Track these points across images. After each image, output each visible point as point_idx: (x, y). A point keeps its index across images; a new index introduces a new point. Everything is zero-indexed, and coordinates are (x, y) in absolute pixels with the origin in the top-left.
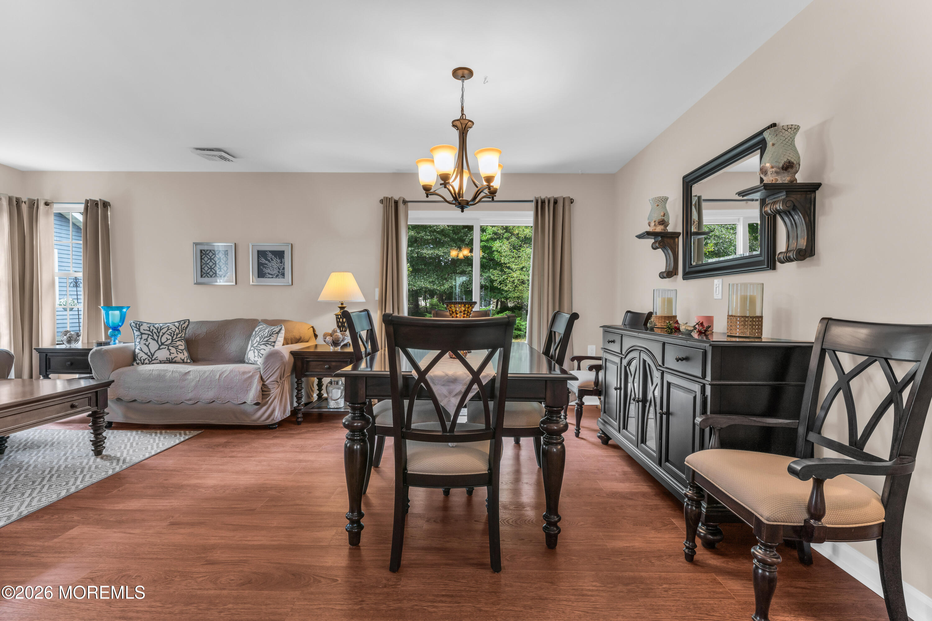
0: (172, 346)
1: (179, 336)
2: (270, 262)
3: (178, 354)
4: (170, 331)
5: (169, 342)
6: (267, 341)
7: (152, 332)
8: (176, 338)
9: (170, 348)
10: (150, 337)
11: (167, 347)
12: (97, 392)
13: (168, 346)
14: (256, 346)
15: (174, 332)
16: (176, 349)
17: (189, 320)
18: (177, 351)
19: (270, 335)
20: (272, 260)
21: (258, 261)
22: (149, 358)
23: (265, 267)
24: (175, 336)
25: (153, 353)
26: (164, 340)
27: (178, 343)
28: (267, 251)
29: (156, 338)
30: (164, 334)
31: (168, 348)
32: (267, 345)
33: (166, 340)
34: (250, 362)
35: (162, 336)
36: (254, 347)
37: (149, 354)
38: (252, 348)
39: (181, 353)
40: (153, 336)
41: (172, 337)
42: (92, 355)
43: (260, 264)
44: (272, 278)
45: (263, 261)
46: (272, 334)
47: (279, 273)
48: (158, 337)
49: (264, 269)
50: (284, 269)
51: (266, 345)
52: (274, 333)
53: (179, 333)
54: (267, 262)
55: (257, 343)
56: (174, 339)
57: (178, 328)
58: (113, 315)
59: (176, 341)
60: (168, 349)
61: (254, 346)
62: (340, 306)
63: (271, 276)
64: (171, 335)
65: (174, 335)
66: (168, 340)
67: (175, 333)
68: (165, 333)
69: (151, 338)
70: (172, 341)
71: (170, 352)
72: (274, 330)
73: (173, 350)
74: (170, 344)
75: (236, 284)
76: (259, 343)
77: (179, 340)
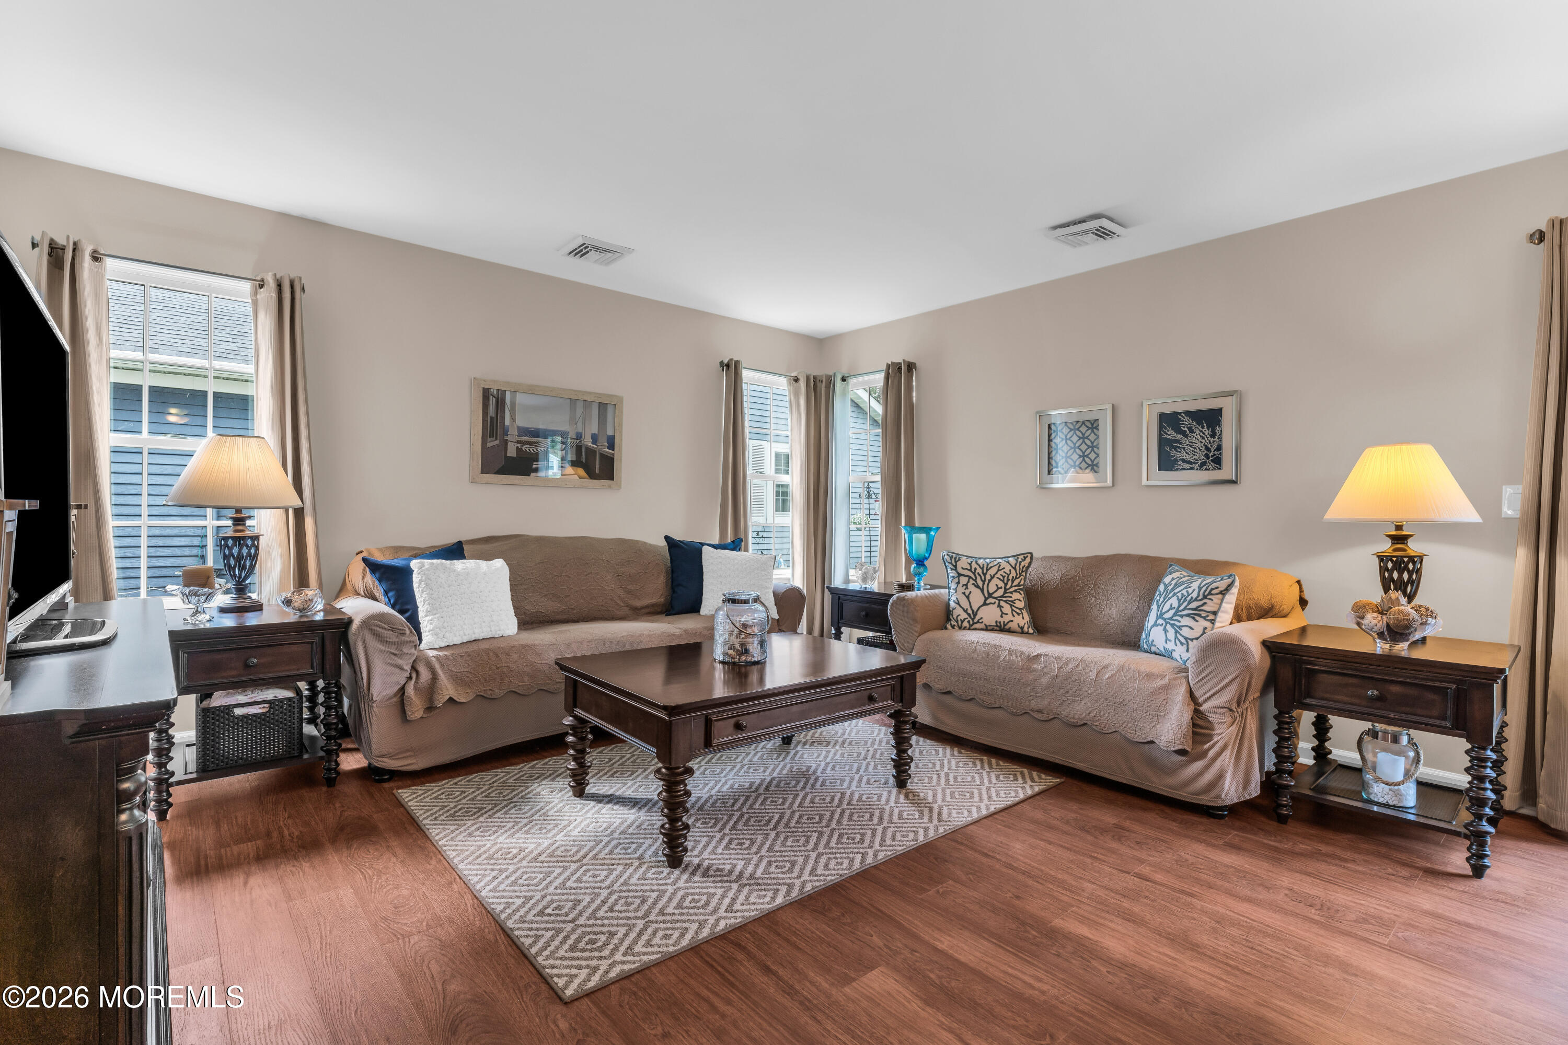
0: (1006, 601)
1: (1016, 582)
2: (1186, 436)
3: (1014, 616)
4: (1001, 572)
5: (1000, 592)
6: (1196, 609)
7: (974, 573)
8: (1012, 587)
9: (1002, 603)
10: (972, 582)
11: (997, 602)
12: (902, 677)
13: (999, 600)
14: (1171, 618)
15: (1009, 575)
16: (1011, 606)
17: (1031, 554)
18: (1012, 610)
19: (1205, 597)
20: (1191, 431)
21: (1160, 435)
22: (969, 619)
23: (1176, 448)
24: (1010, 583)
25: (975, 610)
26: (992, 588)
27: (1016, 596)
28: (1180, 413)
29: (980, 584)
30: (992, 577)
31: (999, 603)
32: (1197, 618)
33: (996, 588)
34: (1153, 649)
35: (990, 581)
36: (1164, 619)
37: (970, 611)
38: (1160, 621)
39: (1018, 614)
40: (975, 580)
41: (1006, 585)
42: (892, 604)
43: (1163, 442)
44: (1192, 469)
45: (1172, 434)
46: (1210, 593)
47: (1208, 458)
48: (984, 582)
49: (1173, 452)
50: (1219, 448)
51: (1194, 618)
52: (1213, 592)
53: (1016, 578)
54: (1179, 437)
55: (1173, 612)
56: (1008, 587)
57: (1015, 569)
58: (918, 540)
59: (1011, 593)
60: (1000, 606)
61: (1166, 616)
62: (1394, 533)
63: (1187, 466)
64: (1003, 581)
65: (1008, 580)
66: (998, 588)
67: (1010, 577)
68: (994, 575)
69: (973, 584)
70: (1005, 592)
71: (1001, 611)
72: (1213, 586)
73: (1007, 608)
74: (1002, 596)
75: (1113, 484)
76: (1177, 611)
77: (1015, 591)
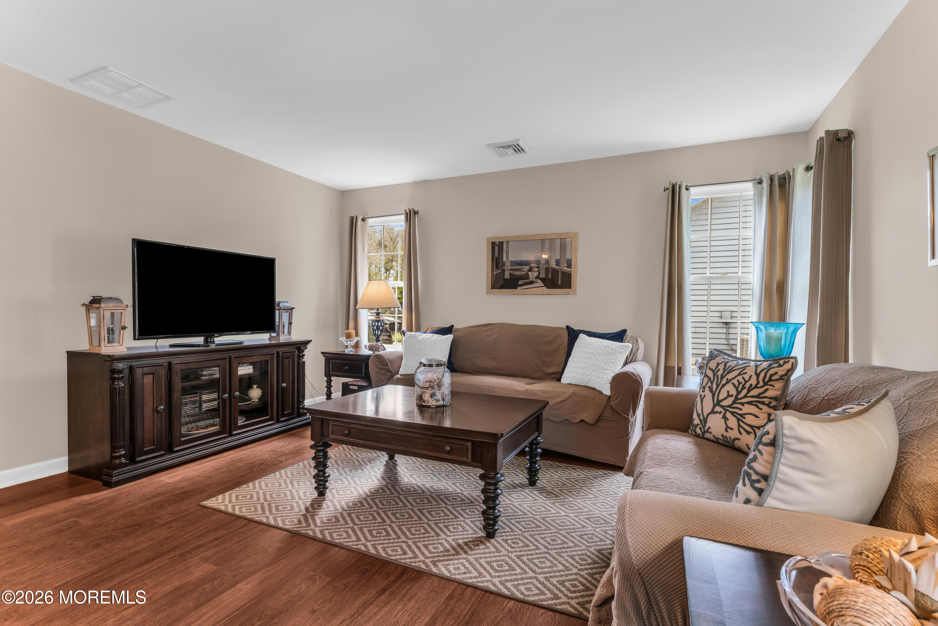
0: (732, 413)
1: (755, 392)
3: (741, 434)
5: (729, 401)
8: (745, 396)
9: (728, 415)
13: (726, 410)
15: (746, 382)
16: (738, 420)
17: (795, 359)
18: (739, 426)
24: (745, 392)
27: (747, 409)
30: (728, 382)
31: (725, 414)
33: (726, 395)
41: (739, 393)
53: (756, 387)
56: (740, 396)
59: (742, 404)
60: (725, 418)
64: (737, 388)
65: (743, 388)
66: (729, 396)
67: (747, 385)
70: (734, 402)
71: (726, 423)
73: (733, 422)
74: (730, 406)
77: (750, 403)
